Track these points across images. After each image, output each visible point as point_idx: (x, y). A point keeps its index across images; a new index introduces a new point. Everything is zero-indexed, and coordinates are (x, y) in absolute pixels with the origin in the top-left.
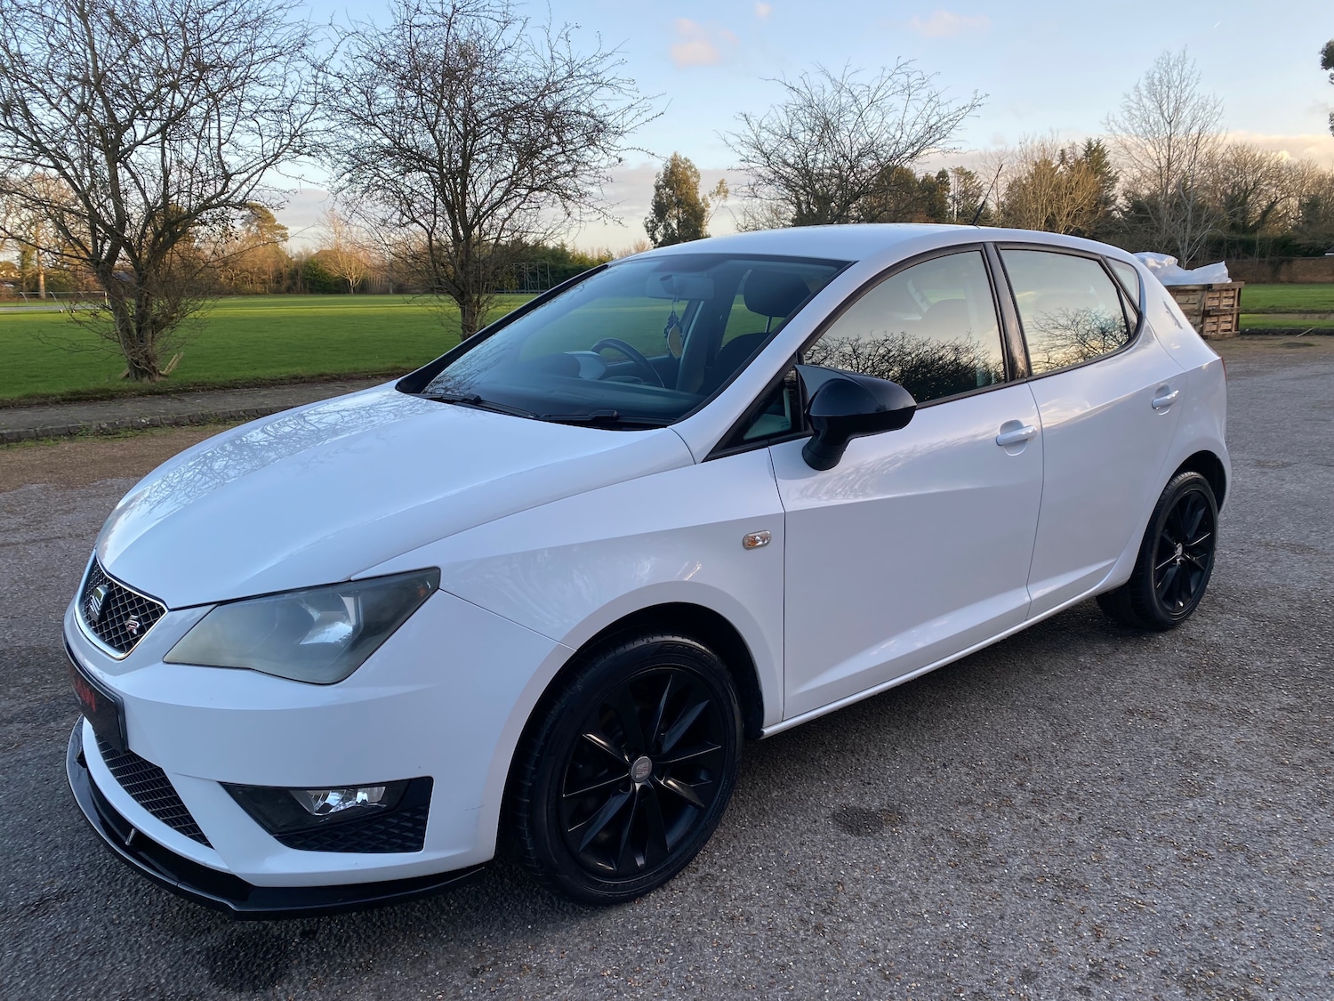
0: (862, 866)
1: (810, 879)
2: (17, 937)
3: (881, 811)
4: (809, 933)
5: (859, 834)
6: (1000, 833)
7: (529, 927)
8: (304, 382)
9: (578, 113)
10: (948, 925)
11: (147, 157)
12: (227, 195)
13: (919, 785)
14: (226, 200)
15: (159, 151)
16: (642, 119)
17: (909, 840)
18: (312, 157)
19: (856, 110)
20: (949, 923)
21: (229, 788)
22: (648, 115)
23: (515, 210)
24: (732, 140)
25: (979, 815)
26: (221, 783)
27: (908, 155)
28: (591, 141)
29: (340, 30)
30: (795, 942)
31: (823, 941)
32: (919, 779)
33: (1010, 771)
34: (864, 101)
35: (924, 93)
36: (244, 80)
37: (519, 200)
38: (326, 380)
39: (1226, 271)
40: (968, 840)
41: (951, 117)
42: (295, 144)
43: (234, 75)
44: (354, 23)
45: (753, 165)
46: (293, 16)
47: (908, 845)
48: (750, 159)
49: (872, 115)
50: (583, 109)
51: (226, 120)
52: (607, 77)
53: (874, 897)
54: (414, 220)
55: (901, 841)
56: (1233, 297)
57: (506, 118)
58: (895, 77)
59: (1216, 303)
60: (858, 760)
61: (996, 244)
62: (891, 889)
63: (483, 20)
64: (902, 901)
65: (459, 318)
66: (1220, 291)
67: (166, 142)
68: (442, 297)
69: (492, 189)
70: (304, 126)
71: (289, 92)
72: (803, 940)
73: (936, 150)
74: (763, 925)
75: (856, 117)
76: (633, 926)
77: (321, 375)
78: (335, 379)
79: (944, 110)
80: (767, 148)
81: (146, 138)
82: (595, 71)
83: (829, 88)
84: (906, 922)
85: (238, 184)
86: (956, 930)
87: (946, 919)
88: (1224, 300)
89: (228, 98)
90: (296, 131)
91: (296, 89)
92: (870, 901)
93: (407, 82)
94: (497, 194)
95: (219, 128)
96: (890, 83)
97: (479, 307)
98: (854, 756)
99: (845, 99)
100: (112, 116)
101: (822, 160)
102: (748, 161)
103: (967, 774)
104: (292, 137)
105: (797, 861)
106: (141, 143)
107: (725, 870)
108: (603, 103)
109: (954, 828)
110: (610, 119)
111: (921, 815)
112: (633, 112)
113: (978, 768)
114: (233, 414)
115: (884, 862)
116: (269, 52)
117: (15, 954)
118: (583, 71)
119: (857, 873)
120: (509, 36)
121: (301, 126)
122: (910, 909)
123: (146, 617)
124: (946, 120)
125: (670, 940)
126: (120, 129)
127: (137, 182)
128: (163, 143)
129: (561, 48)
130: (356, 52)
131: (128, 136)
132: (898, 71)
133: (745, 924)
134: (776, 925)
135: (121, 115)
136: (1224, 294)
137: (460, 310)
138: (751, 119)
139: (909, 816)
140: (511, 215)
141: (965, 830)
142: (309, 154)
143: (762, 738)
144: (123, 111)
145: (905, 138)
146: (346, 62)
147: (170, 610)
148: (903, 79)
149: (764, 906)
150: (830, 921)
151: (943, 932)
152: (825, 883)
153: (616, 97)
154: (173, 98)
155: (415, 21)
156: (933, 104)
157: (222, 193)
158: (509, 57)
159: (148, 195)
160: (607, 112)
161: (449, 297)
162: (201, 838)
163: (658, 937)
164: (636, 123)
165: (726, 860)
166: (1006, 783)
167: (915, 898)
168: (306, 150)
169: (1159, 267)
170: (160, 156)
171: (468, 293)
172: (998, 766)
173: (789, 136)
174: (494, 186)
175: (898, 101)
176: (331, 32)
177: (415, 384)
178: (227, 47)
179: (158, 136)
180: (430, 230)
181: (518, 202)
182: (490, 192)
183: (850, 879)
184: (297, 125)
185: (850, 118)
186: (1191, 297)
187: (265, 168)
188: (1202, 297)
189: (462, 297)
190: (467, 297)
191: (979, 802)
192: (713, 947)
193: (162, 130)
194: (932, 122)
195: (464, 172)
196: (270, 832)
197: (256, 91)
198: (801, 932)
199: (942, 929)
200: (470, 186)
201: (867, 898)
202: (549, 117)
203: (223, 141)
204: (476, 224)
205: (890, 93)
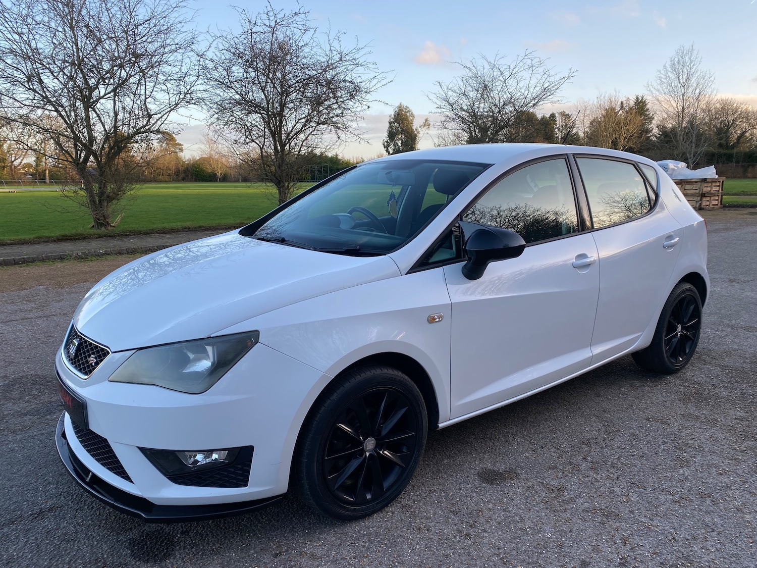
0: (493, 502)
1: (464, 508)
2: (26, 531)
3: (505, 472)
4: (462, 538)
5: (492, 484)
6: (572, 485)
7: (307, 531)
8: (191, 231)
9: (345, 81)
10: (540, 535)
11: (106, 105)
12: (149, 126)
13: (527, 458)
14: (149, 129)
15: (112, 102)
16: (380, 84)
17: (521, 488)
18: (196, 105)
19: (502, 79)
20: (541, 534)
21: (143, 450)
22: (384, 82)
23: (309, 135)
24: (432, 97)
25: (560, 475)
26: (138, 447)
27: (532, 104)
28: (352, 97)
29: (213, 35)
30: (454, 542)
31: (470, 542)
32: (527, 455)
33: (579, 451)
34: (507, 74)
35: (541, 70)
36: (159, 63)
37: (311, 129)
38: (203, 230)
39: (715, 171)
40: (554, 489)
41: (556, 83)
42: (187, 98)
43: (154, 59)
44: (221, 31)
45: (443, 110)
46: (187, 27)
47: (520, 491)
48: (442, 107)
49: (511, 82)
50: (348, 79)
51: (150, 85)
52: (361, 61)
53: (499, 519)
54: (253, 141)
55: (516, 488)
56: (719, 186)
57: (305, 84)
58: (525, 61)
59: (709, 189)
60: (493, 443)
61: (574, 154)
62: (509, 515)
63: (292, 29)
64: (514, 521)
65: (277, 196)
66: (711, 182)
67: (116, 97)
68: (268, 184)
69: (296, 123)
70: (192, 88)
71: (184, 69)
72: (458, 542)
73: (548, 102)
74: (437, 533)
75: (502, 83)
76: (364, 532)
77: (200, 227)
78: (207, 229)
79: (552, 79)
80: (451, 101)
81: (105, 95)
82: (354, 57)
83: (487, 66)
84: (517, 533)
85: (156, 120)
86: (545, 538)
87: (539, 532)
88: (714, 188)
89: (150, 72)
90: (188, 91)
91: (188, 68)
92: (497, 521)
93: (249, 64)
94: (299, 126)
95: (145, 89)
96: (521, 64)
97: (289, 190)
98: (491, 441)
99: (496, 73)
100: (87, 83)
101: (483, 108)
102: (441, 108)
103: (555, 452)
104: (186, 94)
105: (457, 498)
106: (103, 97)
107: (416, 502)
108: (359, 75)
109: (546, 482)
110: (362, 85)
111: (527, 474)
112: (375, 81)
113: (561, 449)
114: (151, 248)
115: (505, 500)
116: (173, 47)
117: (25, 540)
118: (348, 58)
119: (491, 506)
120: (306, 38)
121: (190, 88)
122: (519, 525)
123: (100, 357)
124: (553, 85)
125: (384, 540)
126: (92, 90)
127: (100, 119)
128: (115, 98)
129: (335, 44)
130: (221, 47)
131: (95, 94)
132: (526, 57)
133: (427, 532)
134: (444, 533)
135: (92, 82)
136: (714, 184)
137: (278, 191)
138: (443, 84)
139: (521, 475)
140: (307, 138)
141: (553, 483)
142: (195, 104)
143: (438, 429)
144: (93, 80)
145: (530, 95)
146: (216, 53)
147: (113, 353)
148: (529, 62)
149: (437, 523)
150: (474, 531)
151: (537, 539)
152: (472, 511)
153: (366, 72)
154: (121, 73)
155: (254, 30)
156: (546, 76)
157: (146, 125)
158: (306, 49)
159: (106, 126)
160: (361, 80)
161: (272, 184)
162: (127, 478)
163: (377, 538)
164: (378, 86)
165: (417, 497)
166: (576, 457)
167: (522, 520)
168: (193, 101)
169: (676, 168)
170: (113, 105)
171: (283, 182)
172: (572, 448)
173: (464, 94)
174: (298, 122)
175: (526, 74)
176: (208, 36)
177: (249, 231)
178: (150, 44)
179: (112, 94)
180: (261, 146)
181: (311, 131)
182: (295, 125)
183: (486, 509)
184: (188, 87)
185: (499, 84)
186: (694, 186)
187: (170, 111)
188: (701, 185)
189: (279, 183)
190: (282, 184)
191: (561, 467)
192: (408, 544)
193: (114, 90)
194: (546, 86)
195: (281, 114)
196: (165, 475)
197: (166, 68)
198: (458, 537)
199: (537, 537)
200: (284, 122)
201: (496, 519)
202: (329, 83)
203: (147, 96)
204: (287, 143)
205: (521, 69)
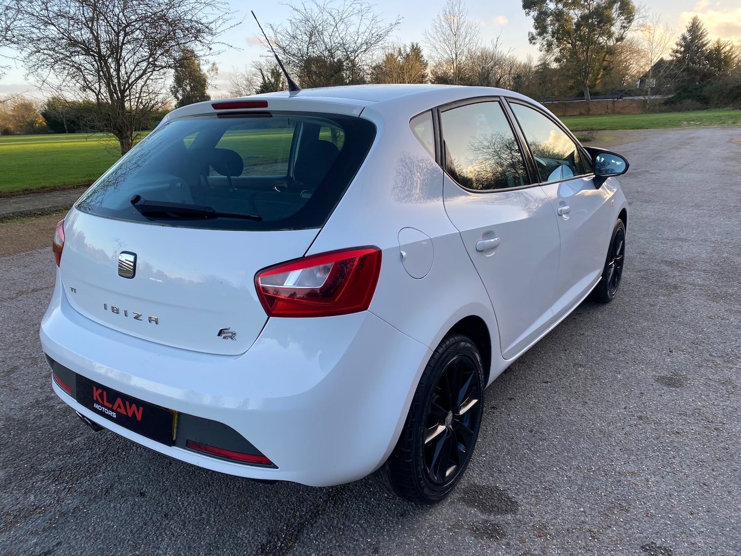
3: (672, 375)
5: (677, 387)
8: (33, 193)
9: (192, 21)
19: (334, 24)
23: (147, 80)
27: (364, 50)
28: (195, 38)
34: (337, 18)
35: (370, 15)
38: (47, 190)
49: (341, 27)
50: (196, 18)
54: (88, 87)
58: (354, 6)
69: (135, 67)
73: (378, 47)
75: (332, 27)
77: (43, 188)
78: (53, 189)
83: (316, 10)
90: (9, 27)
96: (351, 9)
97: (132, 141)
99: (326, 16)
101: (315, 52)
104: (7, 30)
108: (205, 15)
112: (221, 21)
121: (12, 23)
132: (355, 2)
137: (119, 143)
140: (145, 83)
142: (16, 42)
145: (360, 41)
148: (359, 6)
153: (214, 12)
156: (373, 22)
160: (210, 21)
174: (137, 65)
175: (355, 19)
180: (98, 93)
181: (150, 75)
182: (134, 69)
189: (120, 134)
190: (124, 135)
204: (127, 89)
205: (351, 14)
